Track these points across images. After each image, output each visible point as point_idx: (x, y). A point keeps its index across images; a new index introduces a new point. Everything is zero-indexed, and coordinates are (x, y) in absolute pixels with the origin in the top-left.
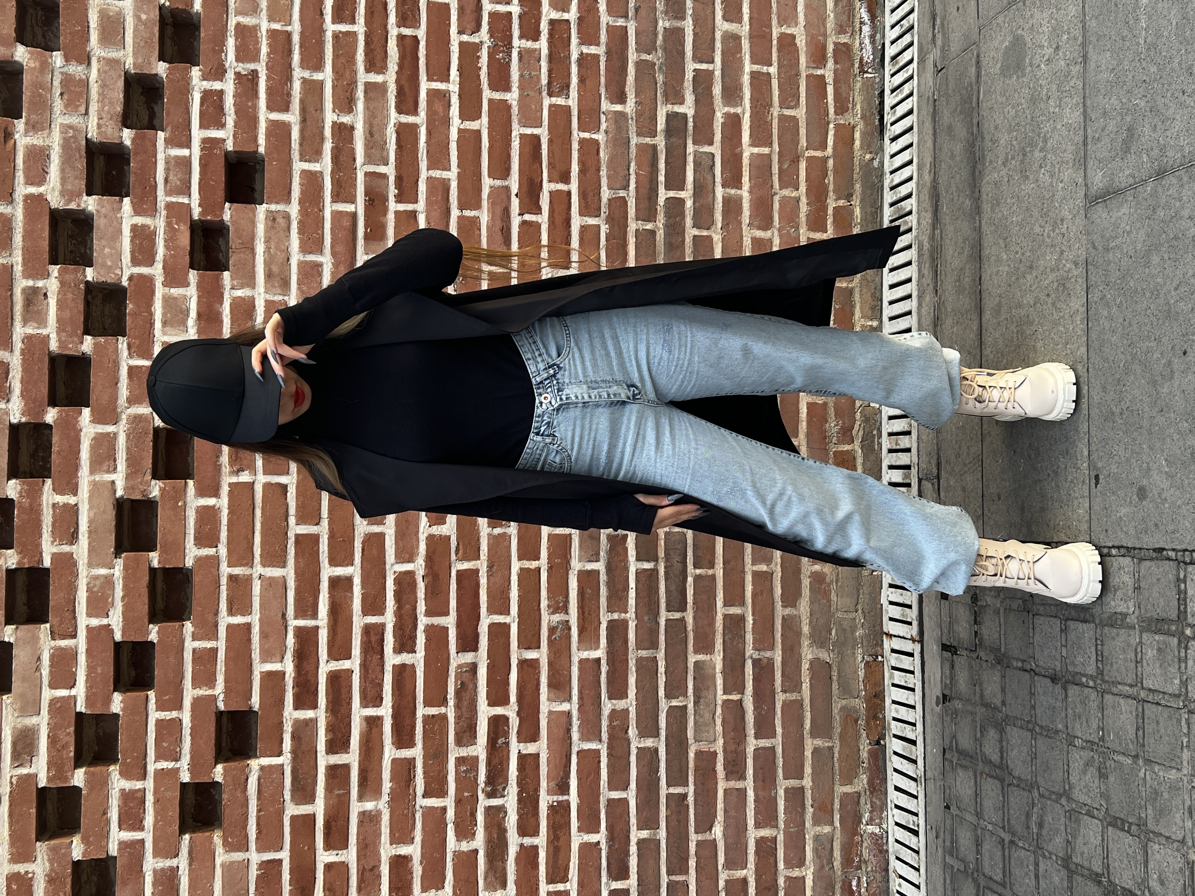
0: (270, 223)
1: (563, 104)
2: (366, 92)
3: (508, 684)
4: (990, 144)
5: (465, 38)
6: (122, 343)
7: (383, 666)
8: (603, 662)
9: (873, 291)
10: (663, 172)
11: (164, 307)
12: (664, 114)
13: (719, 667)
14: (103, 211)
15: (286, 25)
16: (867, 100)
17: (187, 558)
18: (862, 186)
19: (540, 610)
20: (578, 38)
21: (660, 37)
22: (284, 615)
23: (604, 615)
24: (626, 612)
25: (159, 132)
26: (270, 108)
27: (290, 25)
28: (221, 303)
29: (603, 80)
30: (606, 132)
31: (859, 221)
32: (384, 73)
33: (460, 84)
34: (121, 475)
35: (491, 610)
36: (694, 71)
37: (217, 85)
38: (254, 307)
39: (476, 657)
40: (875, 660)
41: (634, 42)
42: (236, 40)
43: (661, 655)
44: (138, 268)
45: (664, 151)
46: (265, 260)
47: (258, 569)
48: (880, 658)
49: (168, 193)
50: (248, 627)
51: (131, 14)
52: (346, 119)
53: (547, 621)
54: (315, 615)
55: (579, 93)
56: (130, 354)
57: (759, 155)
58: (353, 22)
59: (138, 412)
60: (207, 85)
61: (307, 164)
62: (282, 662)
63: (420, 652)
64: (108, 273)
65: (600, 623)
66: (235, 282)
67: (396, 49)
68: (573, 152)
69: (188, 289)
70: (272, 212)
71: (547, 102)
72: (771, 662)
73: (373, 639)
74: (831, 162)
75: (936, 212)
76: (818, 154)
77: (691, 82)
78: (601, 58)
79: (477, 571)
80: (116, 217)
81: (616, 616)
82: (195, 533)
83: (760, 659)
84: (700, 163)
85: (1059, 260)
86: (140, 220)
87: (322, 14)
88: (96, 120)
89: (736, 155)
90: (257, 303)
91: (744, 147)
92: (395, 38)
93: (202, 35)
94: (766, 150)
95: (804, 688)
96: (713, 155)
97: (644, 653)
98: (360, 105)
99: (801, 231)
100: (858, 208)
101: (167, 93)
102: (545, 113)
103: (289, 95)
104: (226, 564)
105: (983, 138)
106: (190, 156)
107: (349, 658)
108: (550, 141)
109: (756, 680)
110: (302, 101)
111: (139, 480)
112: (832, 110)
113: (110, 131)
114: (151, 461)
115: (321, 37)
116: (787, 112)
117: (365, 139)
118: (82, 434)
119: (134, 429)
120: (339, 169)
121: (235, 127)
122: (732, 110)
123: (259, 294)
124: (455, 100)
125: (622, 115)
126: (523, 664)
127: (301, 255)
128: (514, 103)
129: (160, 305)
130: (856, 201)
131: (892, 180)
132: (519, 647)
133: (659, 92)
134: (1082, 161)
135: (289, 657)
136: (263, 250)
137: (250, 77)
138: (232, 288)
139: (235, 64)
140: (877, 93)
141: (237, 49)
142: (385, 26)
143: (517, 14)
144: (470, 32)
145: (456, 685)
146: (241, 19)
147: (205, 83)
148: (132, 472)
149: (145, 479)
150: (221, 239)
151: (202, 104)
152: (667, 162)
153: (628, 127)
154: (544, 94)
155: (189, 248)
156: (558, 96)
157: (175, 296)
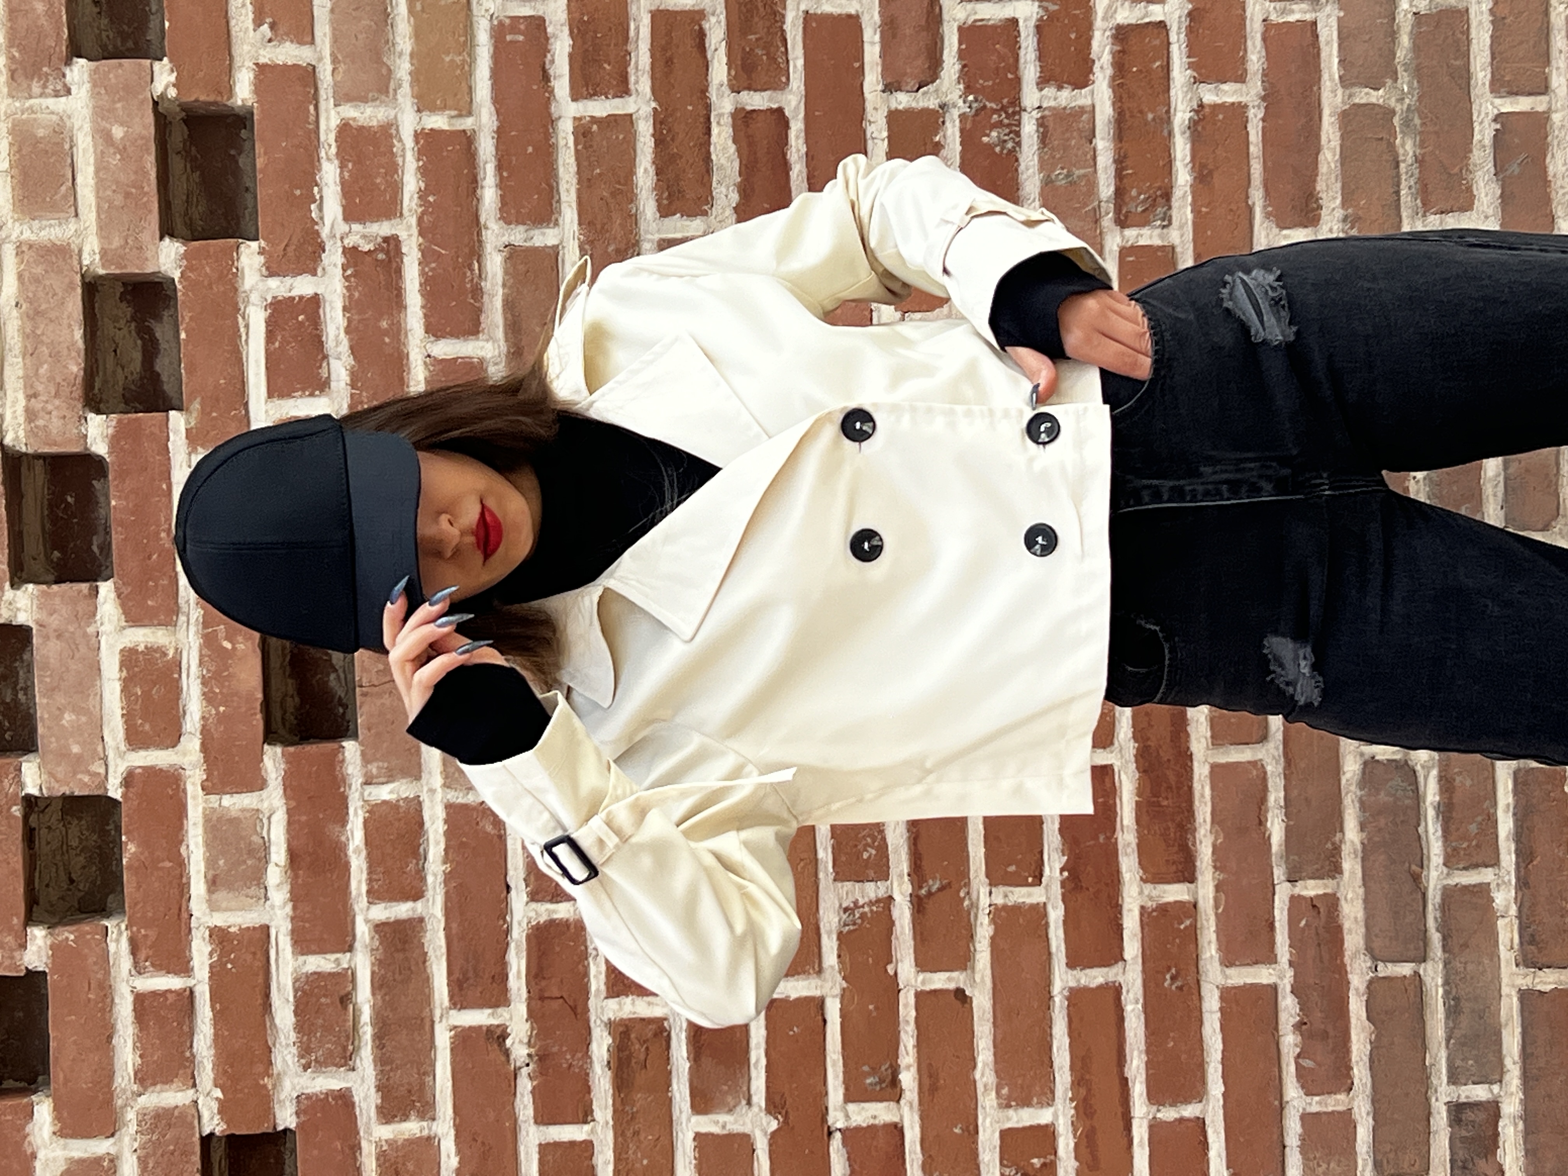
1: (1157, 242)
5: (902, 100)
6: (117, 941)
11: (208, 845)
14: (54, 622)
15: (460, 116)
20: (1191, 66)
21: (1405, 40)
25: (172, 413)
26: (435, 329)
27: (470, 114)
28: (343, 820)
29: (1256, 169)
32: (705, 213)
36: (1495, 120)
37: (303, 286)
38: (421, 824)
41: (1336, 61)
42: (342, 167)
44: (142, 753)
51: (87, 127)
55: (1196, 211)
56: (136, 964)
58: (623, 89)
59: (163, 1104)
60: (279, 287)
64: (75, 773)
66: (373, 769)
67: (732, 148)
69: (264, 793)
77: (1489, 150)
78: (1251, 113)
80: (85, 635)
86: (141, 637)
87: (546, 77)
88: (22, 402)
90: (426, 816)
92: (727, 120)
93: (260, 162)
103: (477, 292)
110: (509, 305)
113: (56, 424)
115: (547, 136)
118: (38, 1164)
119: (157, 1144)
121: (353, 385)
123: (432, 791)
129: (200, 840)
133: (1404, 185)
137: (381, 256)
138: (367, 783)
139: (343, 227)
141: (347, 190)
142: (704, 91)
143: (1032, 23)
144: (913, 84)
146: (350, 112)
147: (274, 283)
151: (270, 336)
154: (1108, 221)
155: (260, 696)
156: (1143, 223)
157: (234, 814)
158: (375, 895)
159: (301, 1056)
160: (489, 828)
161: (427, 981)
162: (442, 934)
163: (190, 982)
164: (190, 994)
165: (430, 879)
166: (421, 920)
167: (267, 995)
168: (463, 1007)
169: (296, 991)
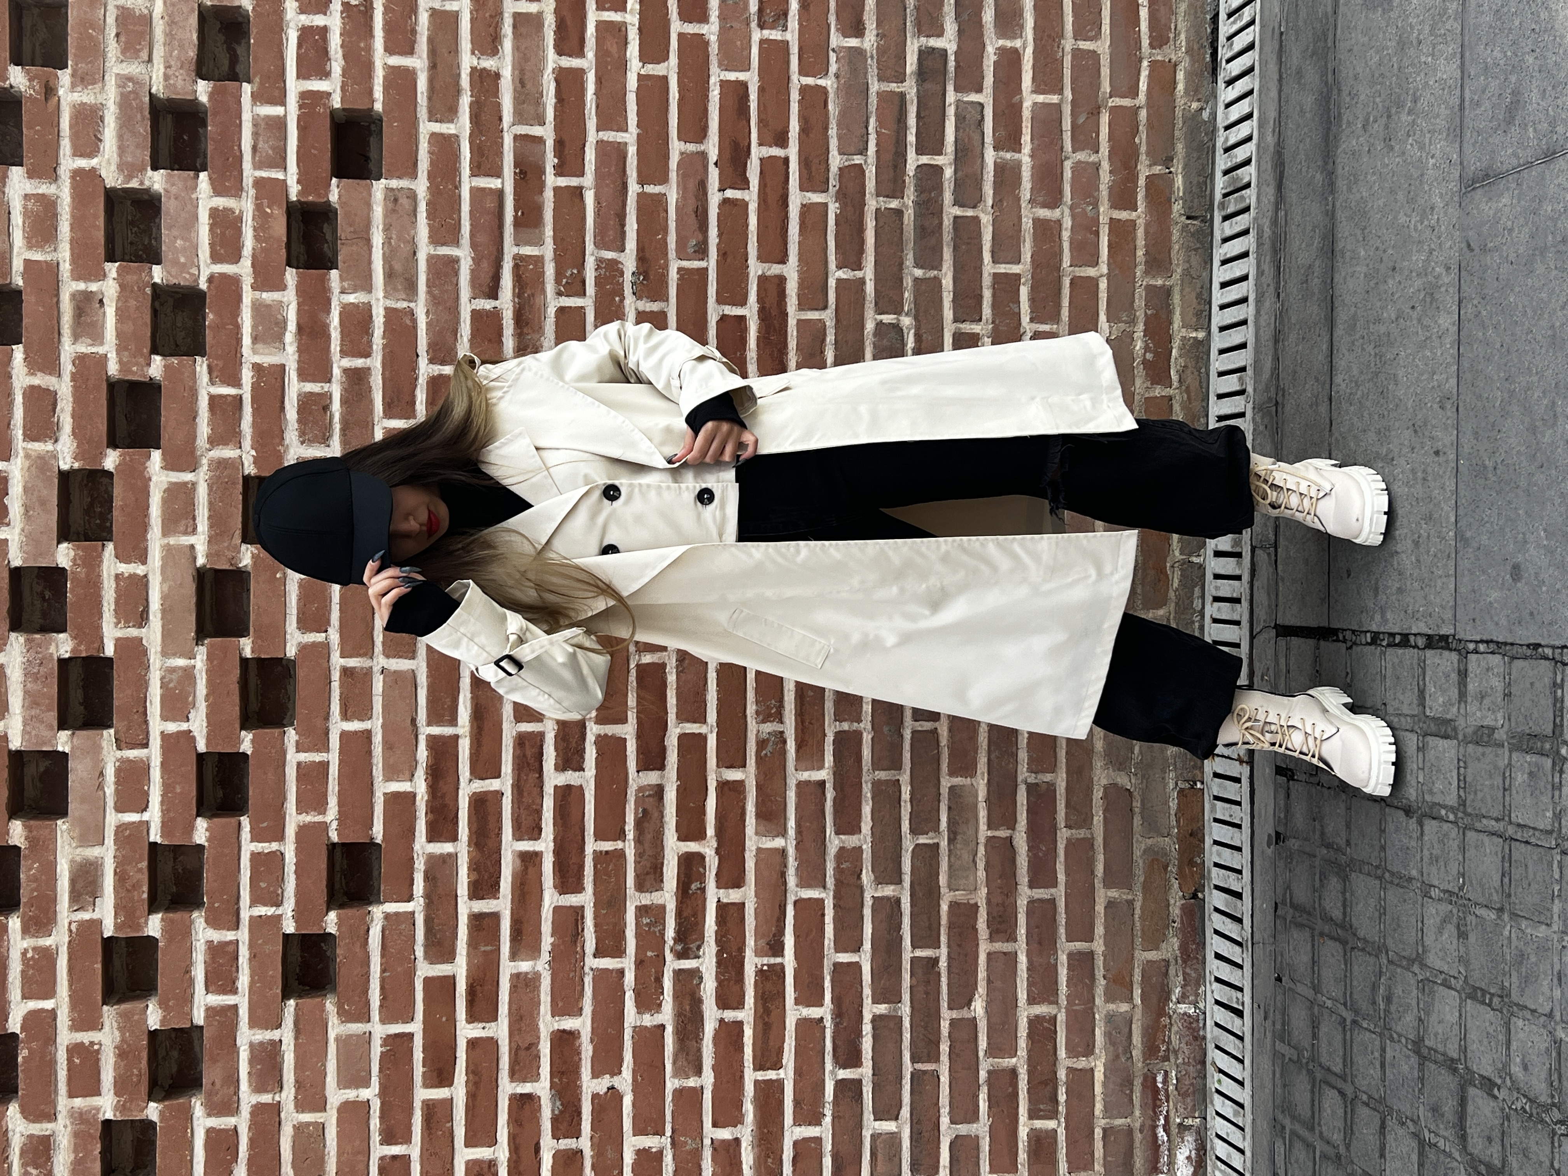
0: (391, 205)
1: (779, 38)
2: (515, 27)
3: (704, 813)
4: (1348, 99)
6: (201, 365)
7: (542, 787)
8: (829, 786)
9: (1198, 290)
10: (913, 130)
11: (253, 318)
12: (916, 50)
13: (982, 794)
14: (174, 190)
16: (1195, 29)
17: (288, 645)
18: (1187, 147)
19: (746, 717)
22: (414, 721)
23: (830, 725)
24: (859, 721)
25: (244, 84)
26: (390, 50)
28: (328, 312)
29: (832, 4)
30: (837, 76)
31: (1181, 194)
33: (640, 14)
34: (202, 537)
35: (682, 717)
37: (319, 20)
38: (371, 317)
39: (662, 777)
40: (1192, 787)
43: (905, 779)
44: (219, 266)
45: (915, 101)
46: (384, 254)
47: (380, 661)
48: (1199, 785)
49: (257, 166)
50: (367, 735)
52: (488, 63)
53: (755, 732)
54: (453, 721)
55: (800, 24)
56: (211, 379)
57: (1044, 105)
59: (223, 456)
60: (305, 20)
61: (438, 124)
62: (411, 781)
63: (590, 770)
64: (182, 272)
65: (825, 735)
66: (346, 284)
68: (792, 104)
69: (285, 293)
70: (392, 189)
71: (757, 35)
72: (1051, 788)
73: (529, 753)
74: (1143, 114)
75: (1280, 187)
76: (1126, 102)
77: (953, 6)
79: (663, 666)
80: (191, 199)
81: (846, 726)
82: (298, 613)
83: (1037, 784)
84: (964, 118)
85: (1427, 261)
86: (221, 202)
88: (162, 70)
89: (1013, 106)
90: (374, 313)
91: (1024, 94)
94: (1054, 99)
95: (1095, 822)
96: (982, 106)
97: (882, 775)
98: (508, 45)
99: (1101, 210)
100: (1180, 177)
101: (253, 31)
102: (755, 51)
103: (414, 32)
104: (338, 654)
105: (1339, 90)
106: (285, 116)
107: (498, 776)
108: (761, 90)
109: (1031, 811)
110: (430, 40)
111: (226, 544)
112: (1145, 42)
113: (180, 83)
114: (240, 519)
116: (1084, 45)
117: (515, 90)
118: (152, 484)
119: (218, 478)
120: (481, 133)
121: (343, 76)
122: (1009, 44)
123: (378, 300)
124: (633, 36)
125: (858, 53)
126: (724, 787)
127: (431, 248)
128: (713, 38)
129: (249, 315)
130: (1178, 167)
131: (1227, 139)
132: (718, 766)
133: (908, 20)
134: (1458, 132)
135: (421, 774)
136: (381, 241)
137: (362, 8)
138: (342, 292)
140: (1208, 17)
145: (636, 813)
147: (303, 17)
148: (217, 534)
149: (234, 542)
150: (326, 225)
151: (300, 46)
152: (919, 117)
153: (867, 69)
154: (754, 25)
155: (285, 239)
156: (772, 28)
157: (268, 302)
158: (344, 353)
159: (300, 437)
160: (408, 322)
161: (371, 402)
162: (380, 377)
163: (240, 392)
164: (240, 398)
165: (375, 347)
166: (369, 369)
167: (283, 402)
168: (390, 418)
169: (298, 401)
